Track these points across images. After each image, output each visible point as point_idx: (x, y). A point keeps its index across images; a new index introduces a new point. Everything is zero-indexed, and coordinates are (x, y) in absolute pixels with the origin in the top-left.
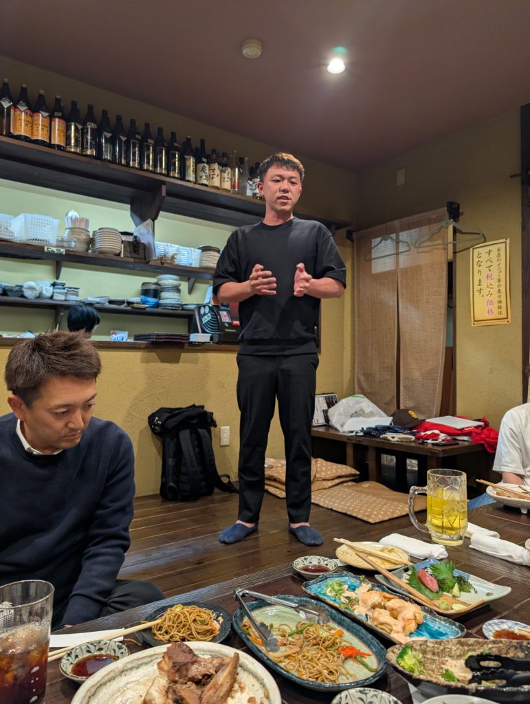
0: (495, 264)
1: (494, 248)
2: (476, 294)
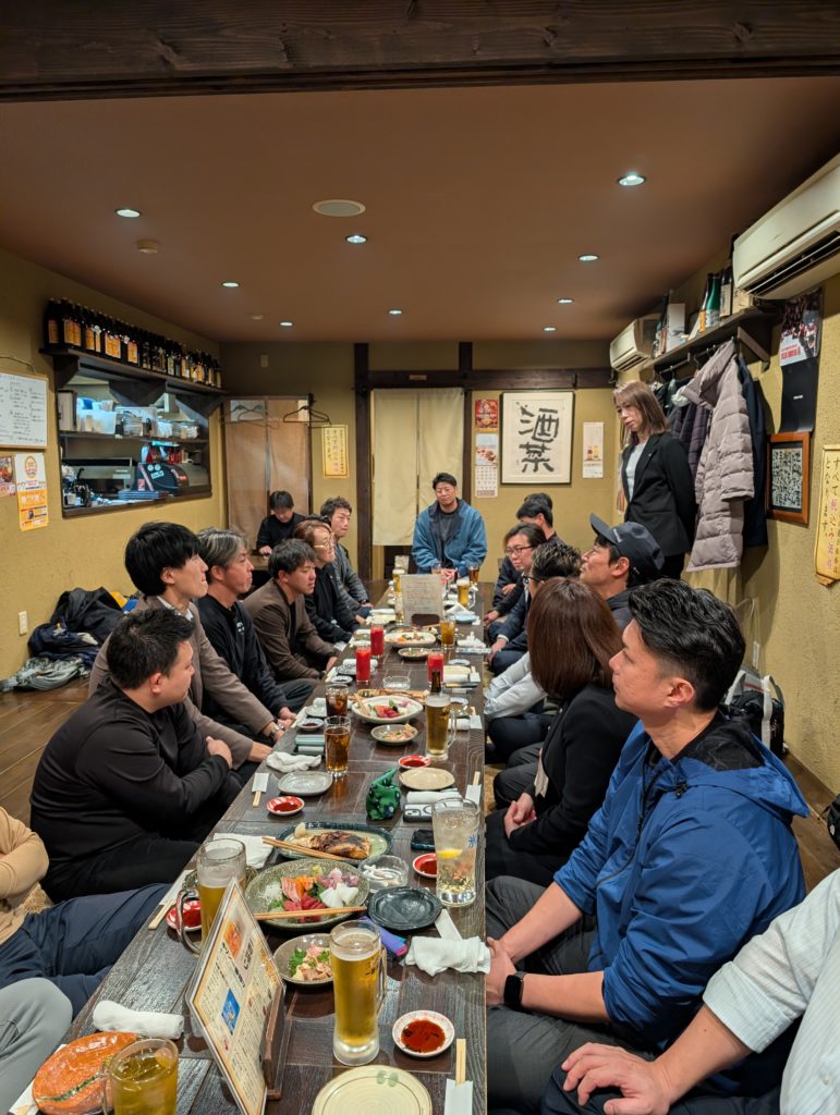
0: (339, 439)
1: (338, 430)
2: (327, 459)
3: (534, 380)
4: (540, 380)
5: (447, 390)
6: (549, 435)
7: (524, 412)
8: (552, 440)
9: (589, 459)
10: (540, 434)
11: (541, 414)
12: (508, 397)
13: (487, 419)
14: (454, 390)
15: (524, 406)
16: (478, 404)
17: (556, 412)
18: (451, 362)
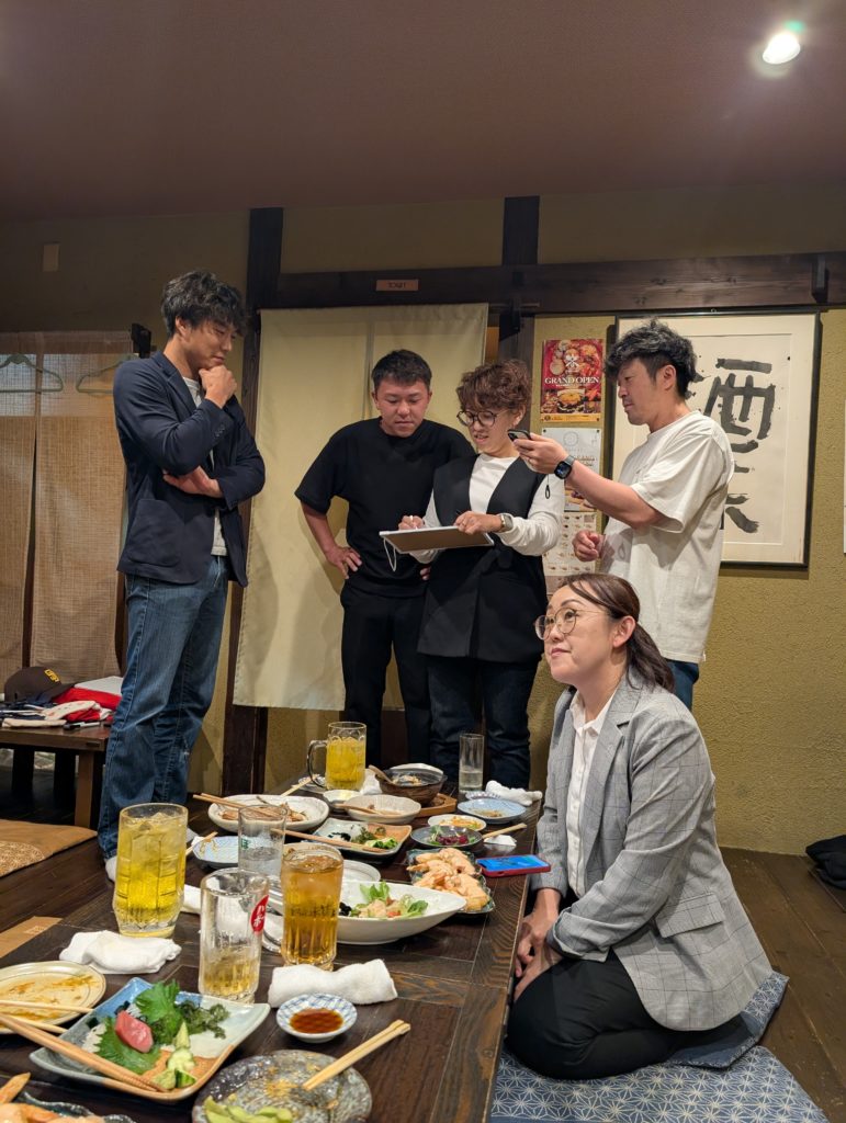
3: (702, 286)
4: (720, 286)
6: (745, 432)
11: (724, 374)
13: (571, 391)
16: (550, 350)
17: (766, 368)
18: (484, 246)
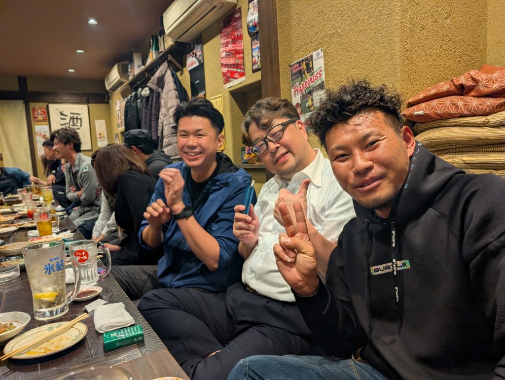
3: (65, 98)
4: (68, 98)
5: (13, 101)
6: (77, 126)
7: (62, 114)
8: (79, 129)
9: (100, 138)
10: (72, 126)
11: (72, 115)
12: (52, 107)
13: (40, 118)
14: (18, 101)
15: (61, 111)
16: (34, 109)
17: (79, 114)
18: (15, 87)
